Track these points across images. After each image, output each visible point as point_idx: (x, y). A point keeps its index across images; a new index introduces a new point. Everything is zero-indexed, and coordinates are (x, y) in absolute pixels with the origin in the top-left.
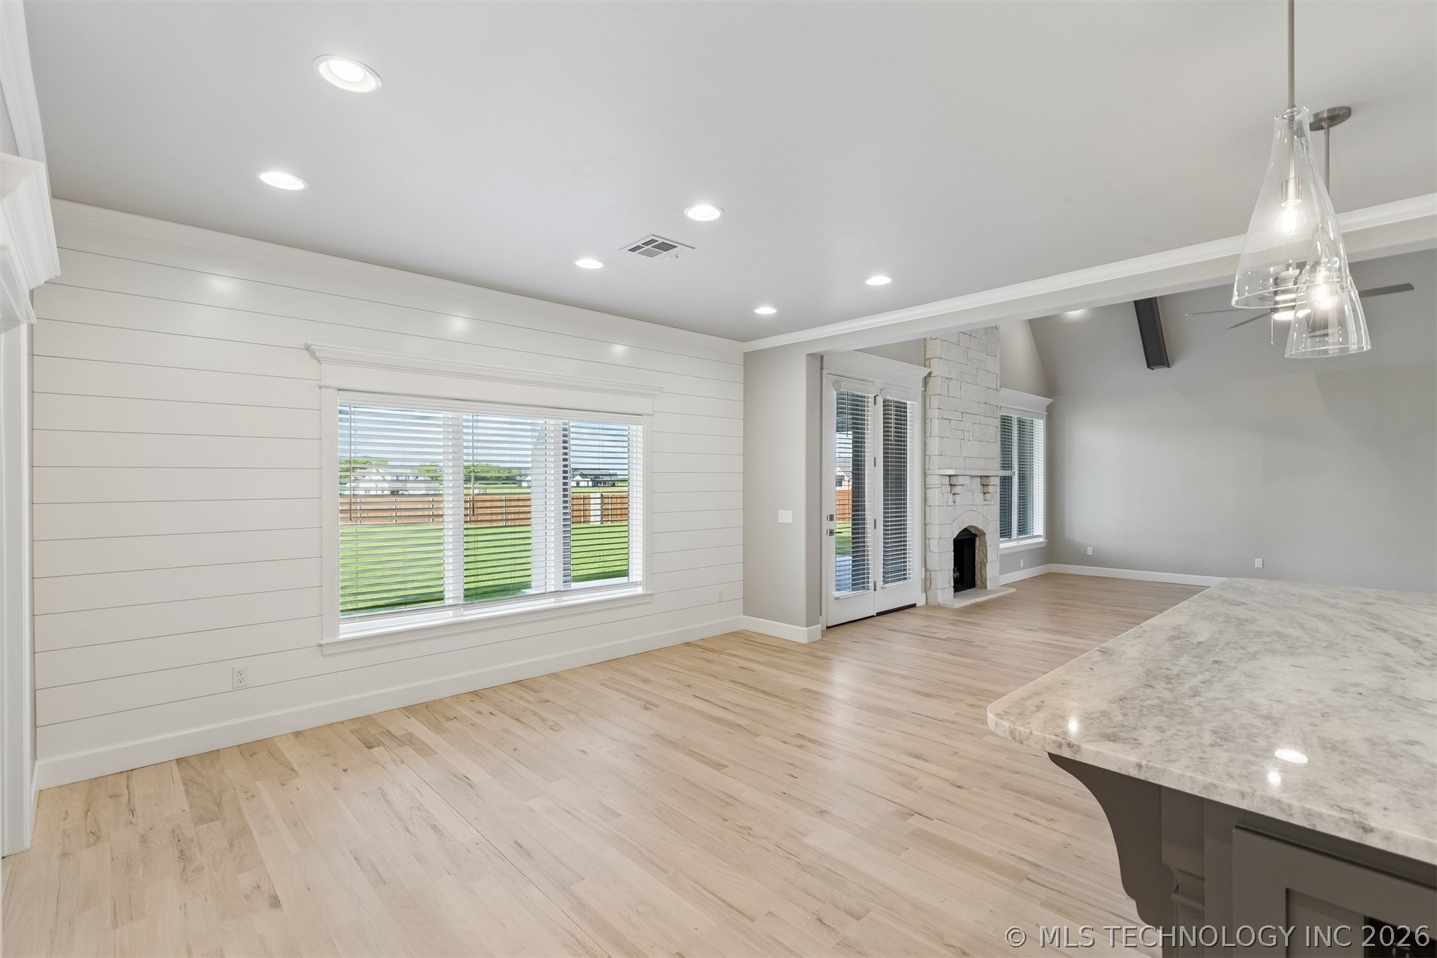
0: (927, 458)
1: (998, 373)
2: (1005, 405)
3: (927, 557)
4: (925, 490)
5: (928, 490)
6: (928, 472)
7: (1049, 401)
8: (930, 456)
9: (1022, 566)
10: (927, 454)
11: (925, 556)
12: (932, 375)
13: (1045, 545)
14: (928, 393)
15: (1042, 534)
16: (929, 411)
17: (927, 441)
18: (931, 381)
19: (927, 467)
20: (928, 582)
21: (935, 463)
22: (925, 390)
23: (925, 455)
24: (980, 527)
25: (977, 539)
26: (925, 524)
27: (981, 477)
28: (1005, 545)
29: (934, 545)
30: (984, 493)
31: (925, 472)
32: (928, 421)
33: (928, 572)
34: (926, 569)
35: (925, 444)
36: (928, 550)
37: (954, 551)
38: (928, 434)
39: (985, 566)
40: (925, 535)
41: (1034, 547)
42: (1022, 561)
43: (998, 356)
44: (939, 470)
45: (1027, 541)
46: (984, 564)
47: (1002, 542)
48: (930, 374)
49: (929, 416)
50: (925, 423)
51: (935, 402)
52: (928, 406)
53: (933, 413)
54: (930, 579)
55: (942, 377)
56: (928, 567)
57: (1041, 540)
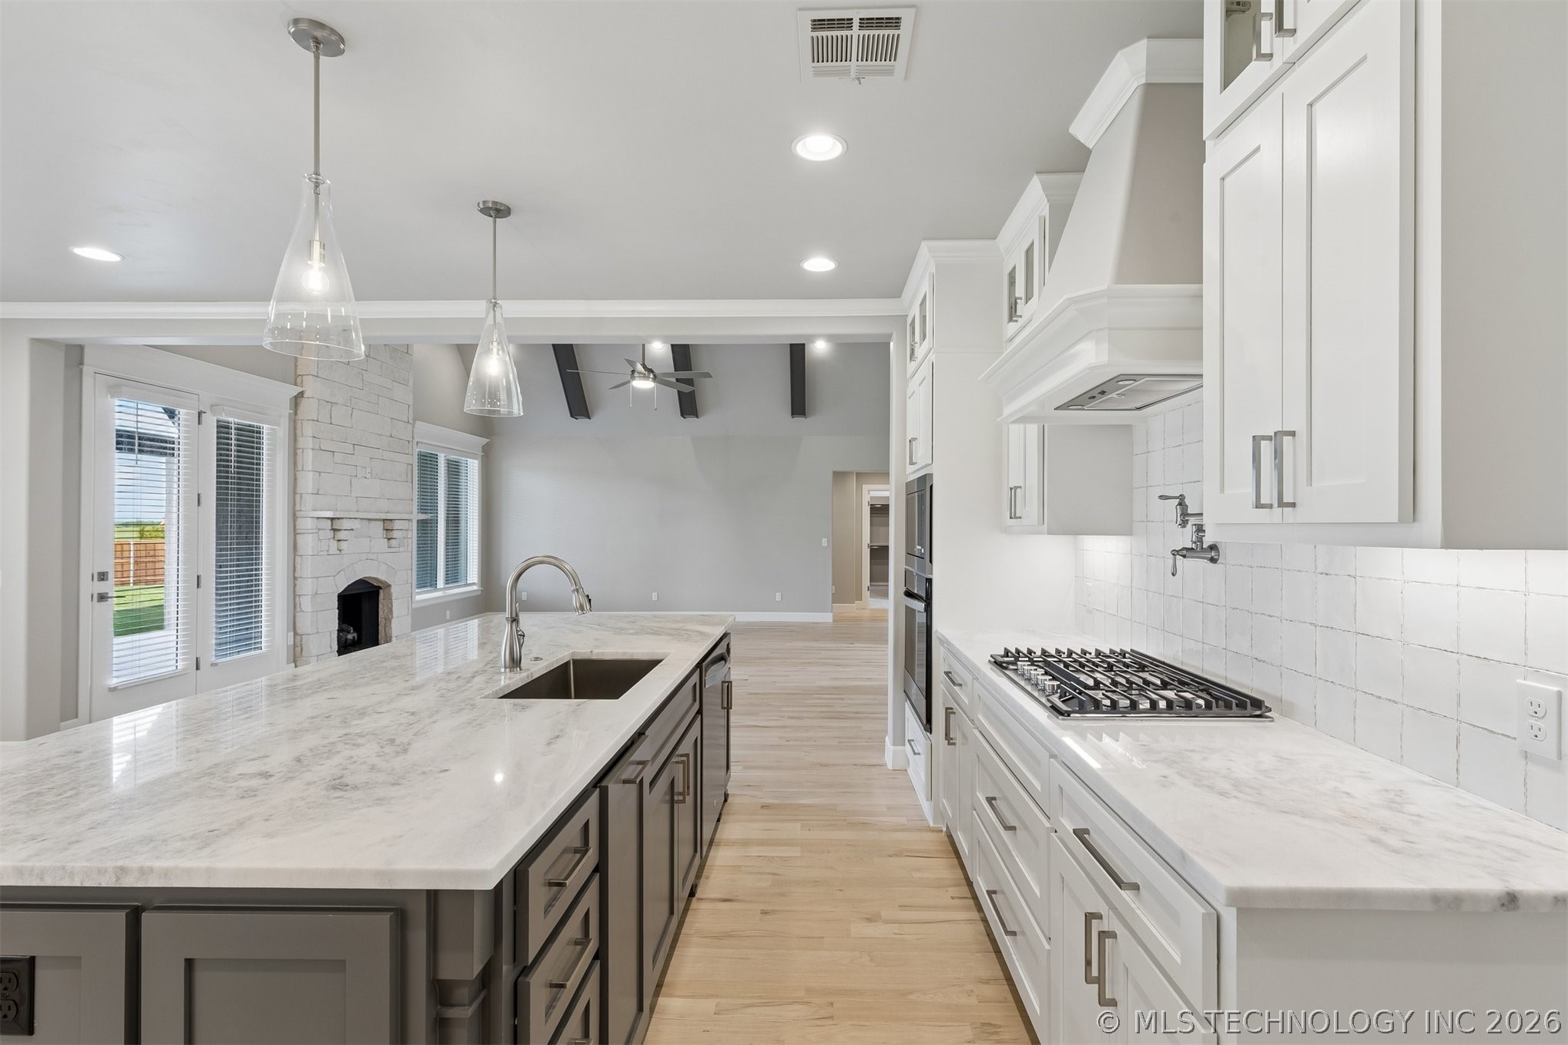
0: (298, 497)
1: (411, 403)
2: (423, 441)
3: (297, 618)
4: (295, 536)
5: (298, 536)
6: (298, 514)
7: (484, 441)
8: (301, 494)
9: (448, 617)
10: (298, 492)
11: (294, 617)
12: (305, 396)
13: (480, 593)
14: (300, 416)
15: (476, 582)
16: (300, 439)
17: (298, 477)
18: (304, 404)
19: (297, 508)
20: (298, 649)
21: (307, 505)
22: (296, 413)
23: (295, 493)
24: (382, 577)
25: (381, 591)
26: (295, 578)
27: (384, 520)
28: (424, 596)
29: (306, 603)
30: (389, 539)
31: (294, 515)
32: (299, 452)
33: (298, 638)
34: (295, 634)
35: (295, 479)
36: (298, 609)
37: (338, 609)
38: (300, 468)
39: (390, 621)
40: (294, 591)
41: (463, 596)
42: (448, 612)
43: (411, 384)
44: (313, 511)
45: (457, 591)
46: (389, 620)
47: (419, 593)
48: (301, 394)
49: (300, 445)
50: (295, 454)
51: (307, 429)
52: (299, 432)
53: (306, 442)
54: (301, 645)
55: (319, 400)
56: (299, 631)
57: (475, 588)
